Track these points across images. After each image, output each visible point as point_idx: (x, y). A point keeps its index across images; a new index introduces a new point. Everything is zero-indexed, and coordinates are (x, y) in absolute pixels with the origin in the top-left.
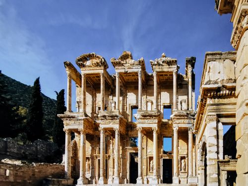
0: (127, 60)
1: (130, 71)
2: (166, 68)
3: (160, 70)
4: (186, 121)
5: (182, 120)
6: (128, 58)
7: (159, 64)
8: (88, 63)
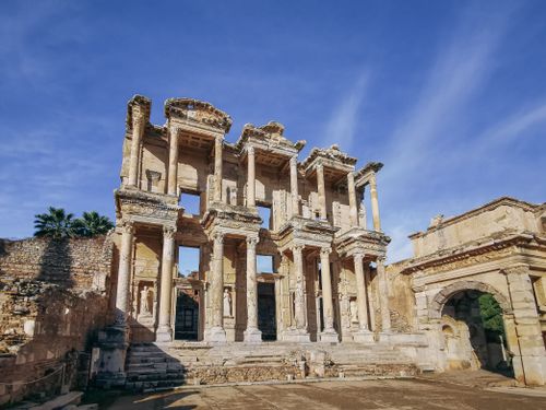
0: (274, 135)
1: (276, 151)
2: (339, 165)
3: (330, 165)
4: (376, 247)
5: (371, 245)
6: (275, 132)
7: (329, 157)
8: (190, 114)
